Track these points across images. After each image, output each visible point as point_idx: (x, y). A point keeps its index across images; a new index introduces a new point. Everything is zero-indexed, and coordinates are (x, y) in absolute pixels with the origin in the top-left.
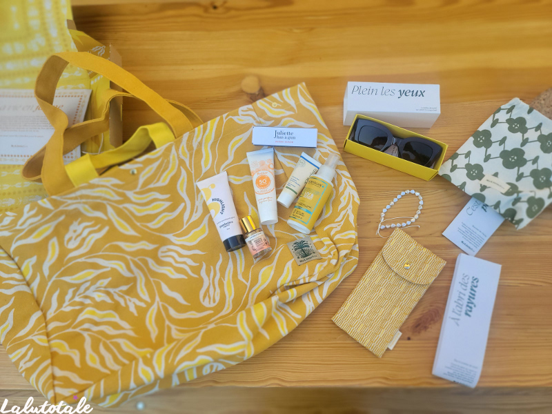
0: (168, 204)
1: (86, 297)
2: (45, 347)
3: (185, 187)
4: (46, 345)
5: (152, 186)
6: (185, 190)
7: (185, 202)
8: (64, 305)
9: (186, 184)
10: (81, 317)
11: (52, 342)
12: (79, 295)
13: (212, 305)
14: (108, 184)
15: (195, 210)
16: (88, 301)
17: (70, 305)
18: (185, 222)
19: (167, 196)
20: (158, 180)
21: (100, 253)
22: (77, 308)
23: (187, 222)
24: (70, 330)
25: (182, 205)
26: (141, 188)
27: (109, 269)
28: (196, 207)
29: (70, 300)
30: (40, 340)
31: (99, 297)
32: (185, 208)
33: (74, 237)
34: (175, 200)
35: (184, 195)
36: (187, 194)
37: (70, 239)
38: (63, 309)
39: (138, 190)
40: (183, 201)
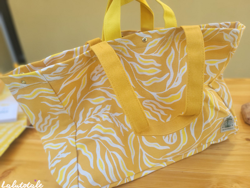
0: (159, 71)
1: (98, 116)
2: (74, 147)
3: (172, 62)
4: (75, 146)
5: (153, 54)
6: (171, 64)
7: (170, 72)
8: (86, 120)
9: (173, 59)
10: (93, 129)
11: (77, 144)
12: (94, 114)
13: (170, 143)
14: (126, 44)
15: (176, 80)
16: (98, 120)
17: (88, 120)
18: (167, 86)
19: (160, 65)
20: (157, 52)
21: (108, 88)
22: (92, 122)
23: (169, 87)
24: (87, 137)
25: (167, 74)
26: (145, 54)
27: (110, 99)
28: (177, 78)
29: (89, 117)
30: (72, 141)
31: (105, 117)
32: (169, 76)
33: (96, 74)
34: (164, 70)
35: (170, 67)
36: (173, 67)
37: (94, 74)
38: (84, 122)
39: (143, 54)
40: (169, 71)
